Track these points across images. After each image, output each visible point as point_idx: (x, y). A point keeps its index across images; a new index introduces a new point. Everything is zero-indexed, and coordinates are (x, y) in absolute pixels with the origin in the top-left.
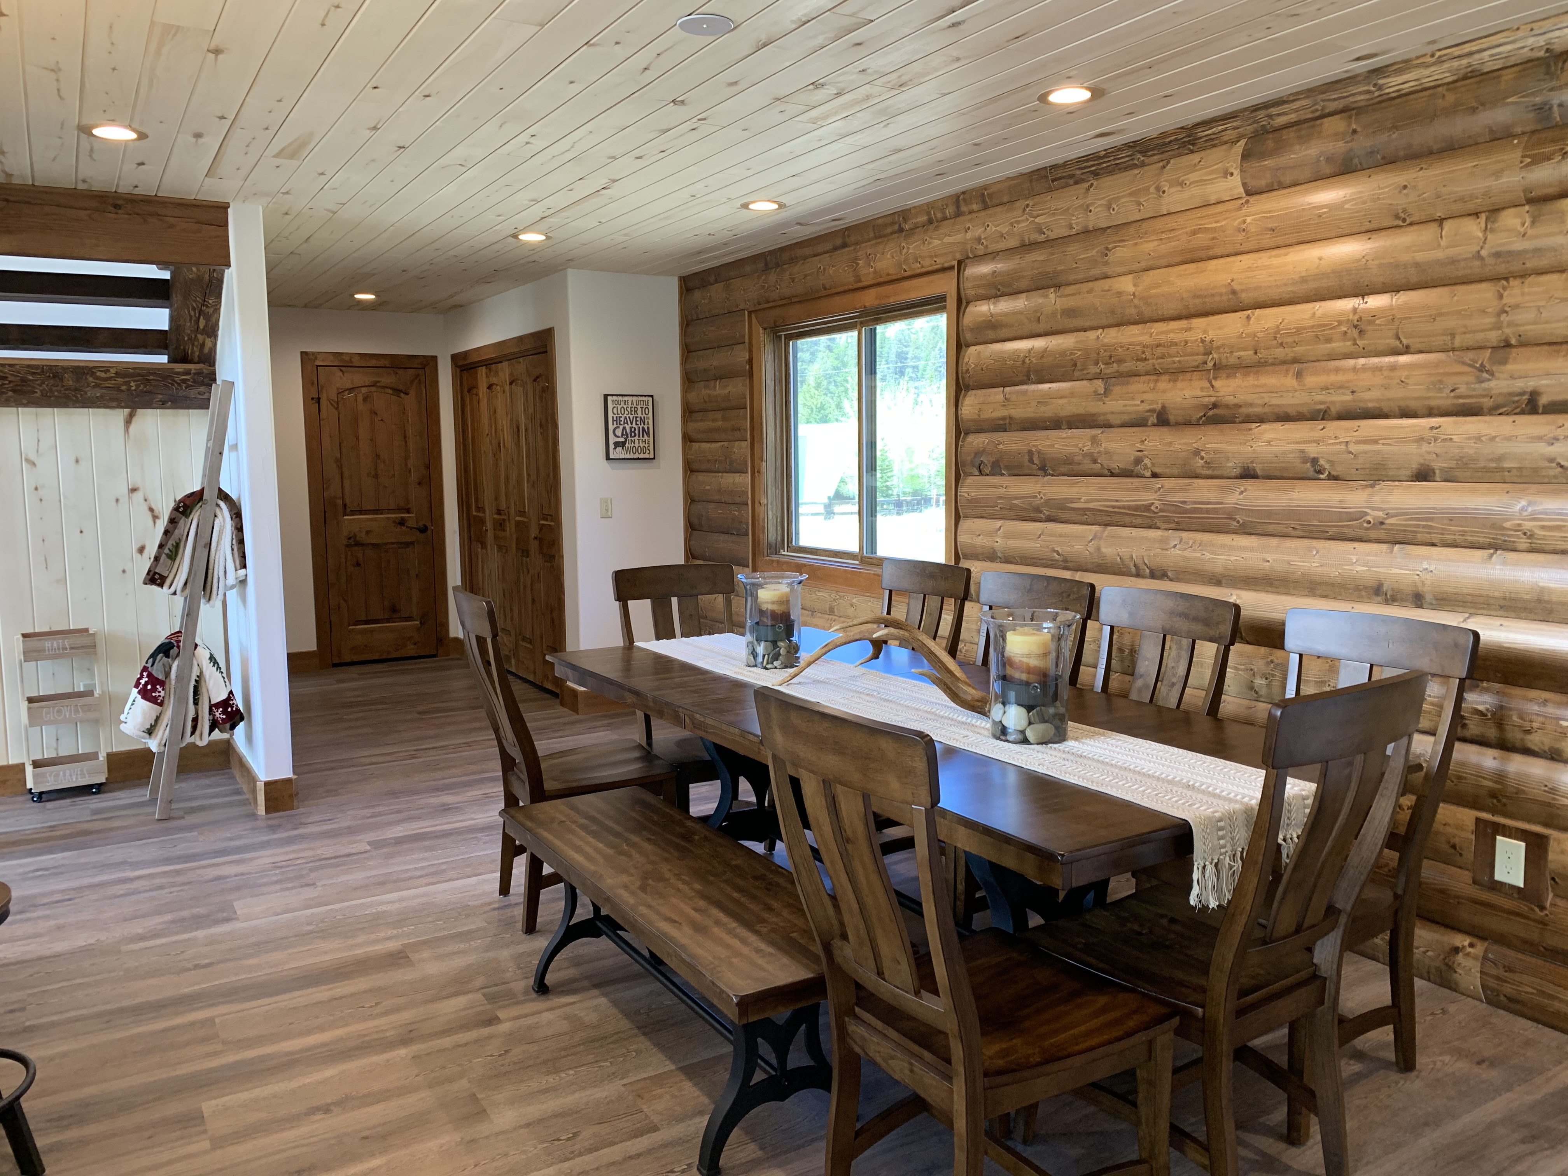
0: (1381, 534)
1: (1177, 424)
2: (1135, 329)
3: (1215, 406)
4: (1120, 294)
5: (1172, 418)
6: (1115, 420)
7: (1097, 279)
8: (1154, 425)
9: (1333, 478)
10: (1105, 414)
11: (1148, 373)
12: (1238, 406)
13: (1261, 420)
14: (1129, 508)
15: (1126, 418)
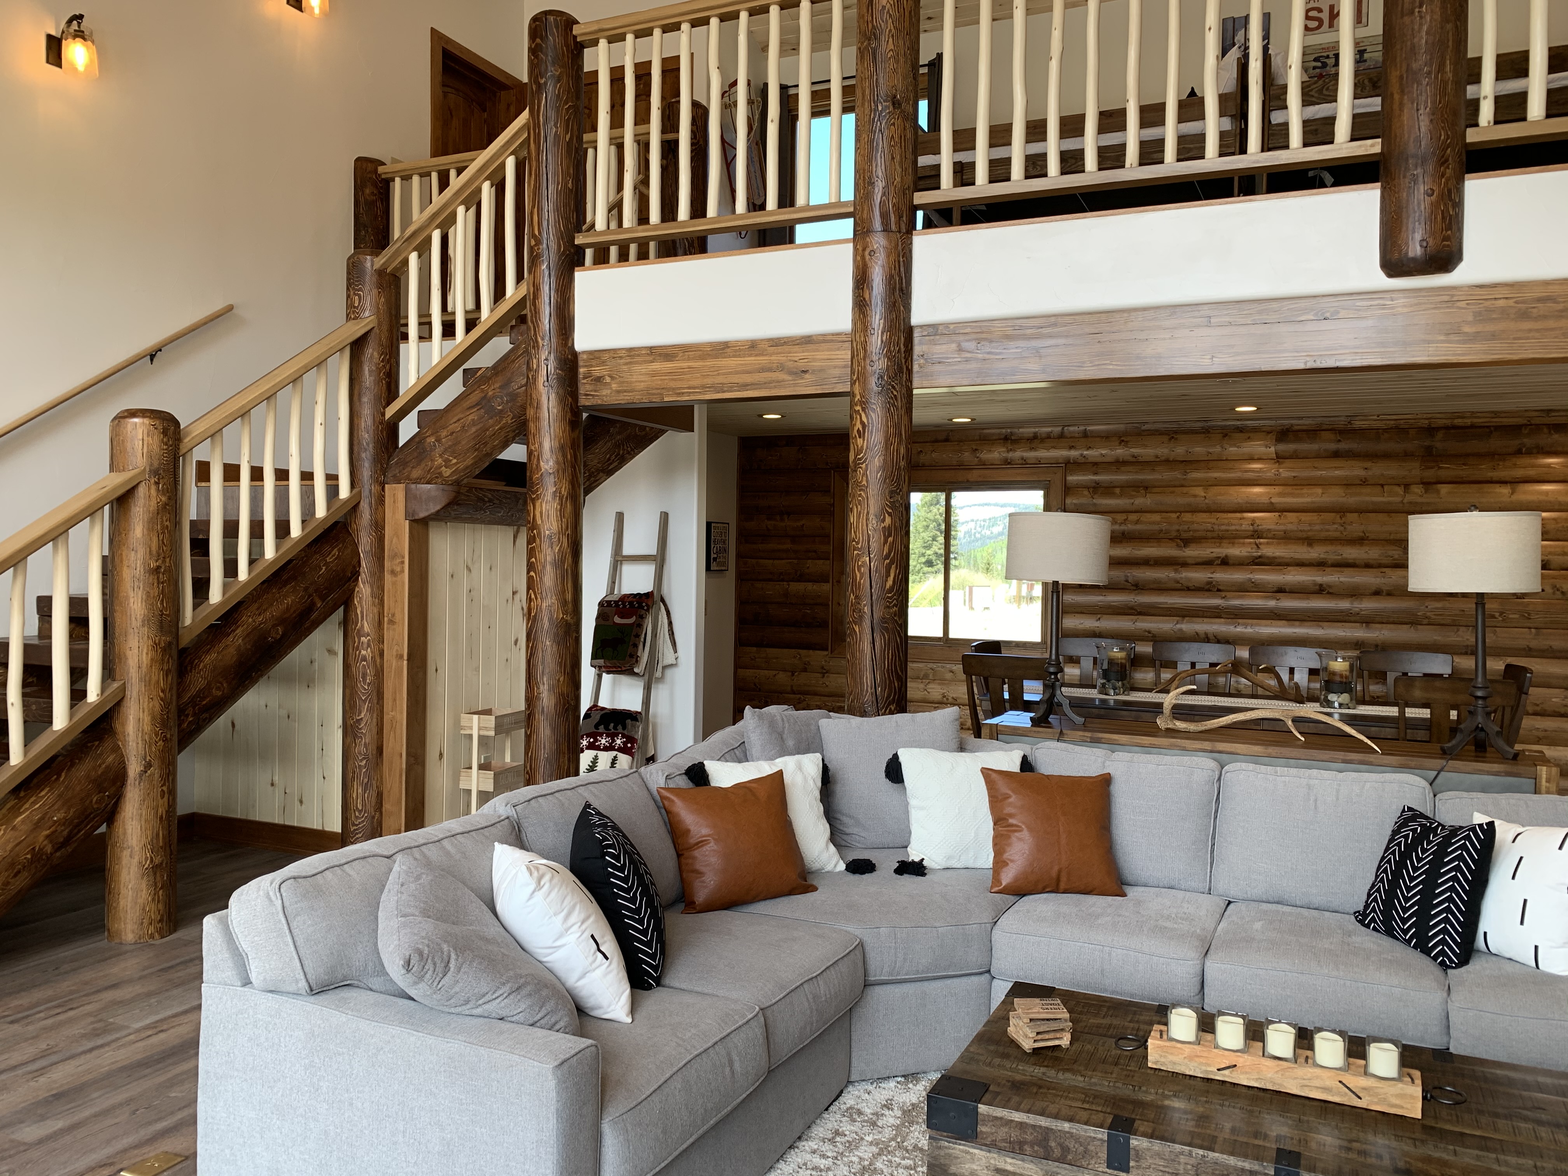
0: (1357, 618)
1: (1234, 565)
2: (1204, 515)
3: (1260, 557)
4: (1195, 496)
5: (1231, 562)
6: (1190, 561)
7: (1175, 487)
8: (1218, 565)
9: (1329, 593)
10: (1184, 557)
11: (1213, 538)
12: (1275, 558)
13: (1288, 565)
14: (1203, 607)
15: (1200, 560)
